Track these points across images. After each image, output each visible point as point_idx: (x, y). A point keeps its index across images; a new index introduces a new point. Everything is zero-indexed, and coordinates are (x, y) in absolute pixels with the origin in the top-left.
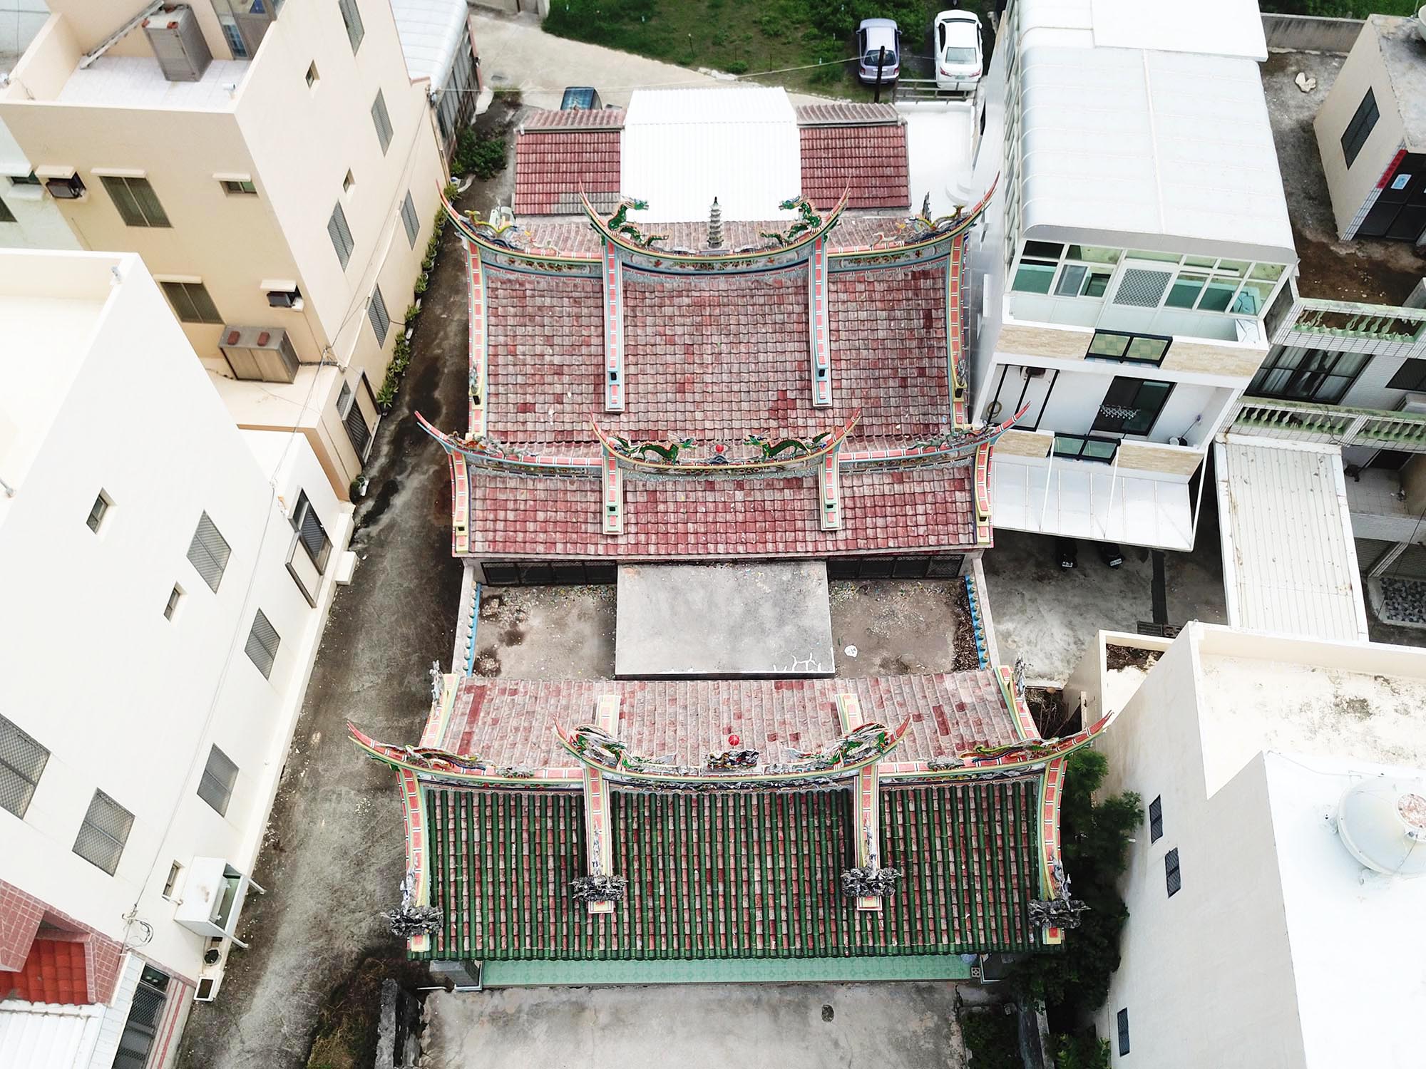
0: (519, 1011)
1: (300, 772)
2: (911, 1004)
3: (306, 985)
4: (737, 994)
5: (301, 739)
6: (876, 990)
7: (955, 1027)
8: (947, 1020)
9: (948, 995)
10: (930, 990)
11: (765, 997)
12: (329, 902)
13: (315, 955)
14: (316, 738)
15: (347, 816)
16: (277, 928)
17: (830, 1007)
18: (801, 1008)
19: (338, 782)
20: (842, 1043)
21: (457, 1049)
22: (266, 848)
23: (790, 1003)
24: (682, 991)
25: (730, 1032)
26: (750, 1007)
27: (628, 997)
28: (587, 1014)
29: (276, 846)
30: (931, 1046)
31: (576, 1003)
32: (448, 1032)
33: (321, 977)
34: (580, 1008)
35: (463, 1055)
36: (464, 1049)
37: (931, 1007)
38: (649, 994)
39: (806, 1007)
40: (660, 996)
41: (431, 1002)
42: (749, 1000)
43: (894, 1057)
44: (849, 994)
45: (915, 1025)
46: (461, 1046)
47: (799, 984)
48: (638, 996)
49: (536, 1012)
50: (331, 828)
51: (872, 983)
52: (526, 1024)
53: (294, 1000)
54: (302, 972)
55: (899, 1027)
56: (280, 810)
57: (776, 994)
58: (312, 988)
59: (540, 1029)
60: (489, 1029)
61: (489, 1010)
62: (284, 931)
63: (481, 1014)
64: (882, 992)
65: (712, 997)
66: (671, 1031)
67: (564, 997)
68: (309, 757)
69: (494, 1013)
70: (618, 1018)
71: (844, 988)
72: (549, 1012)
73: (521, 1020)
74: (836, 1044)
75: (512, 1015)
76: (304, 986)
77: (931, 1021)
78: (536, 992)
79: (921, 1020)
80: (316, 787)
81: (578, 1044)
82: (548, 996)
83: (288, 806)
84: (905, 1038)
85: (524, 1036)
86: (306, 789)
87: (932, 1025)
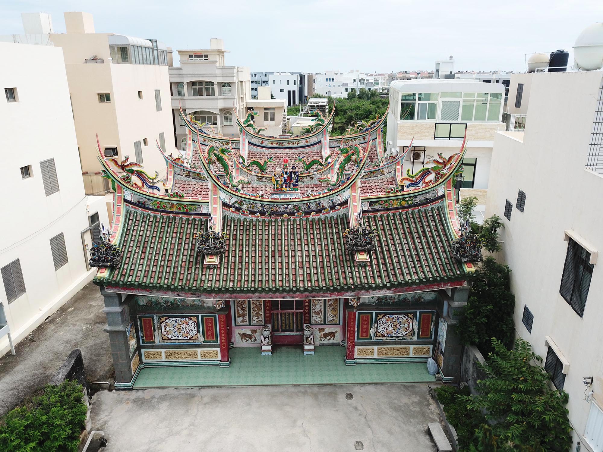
0: (153, 397)
1: (56, 318)
2: (402, 392)
3: (21, 387)
4: (292, 389)
5: (63, 310)
6: (379, 387)
7: (431, 401)
8: (426, 399)
9: (425, 388)
10: (413, 386)
11: (309, 390)
12: (51, 357)
13: (33, 376)
14: (71, 309)
15: (77, 331)
16: (15, 367)
17: (351, 394)
18: (333, 395)
19: (76, 321)
20: (360, 407)
21: (107, 414)
22: (24, 341)
23: (325, 392)
24: (257, 389)
25: (287, 405)
26: (300, 394)
27: (223, 391)
28: (196, 398)
29: (32, 340)
30: (418, 409)
31: (190, 394)
32: (104, 407)
33: (32, 384)
34: (193, 396)
35: (109, 417)
36: (112, 414)
37: (416, 394)
38: (237, 390)
39: (336, 394)
40: (244, 391)
41: (98, 395)
42: (300, 392)
43: (394, 414)
44: (362, 389)
45: (405, 400)
46: (111, 412)
47: (331, 385)
48: (230, 391)
49: (163, 398)
50: (65, 334)
51: (376, 384)
52: (156, 403)
53: (10, 393)
54: (21, 382)
55: (396, 401)
56: (40, 330)
57: (316, 389)
58: (24, 387)
59: (164, 406)
60: (130, 405)
61: (134, 397)
62: (20, 368)
63: (128, 399)
64: (383, 388)
65: (276, 391)
66: (249, 404)
67: (183, 392)
68: (64, 315)
69: (136, 399)
70: (215, 399)
71: (359, 386)
72: (171, 398)
73: (153, 401)
74: (356, 409)
75: (148, 399)
76: (20, 387)
77: (416, 399)
78: (166, 390)
79: (410, 399)
80: (63, 323)
81: (187, 411)
82: (172, 391)
83: (45, 328)
84: (400, 406)
85: (153, 407)
86: (58, 323)
87: (417, 401)
